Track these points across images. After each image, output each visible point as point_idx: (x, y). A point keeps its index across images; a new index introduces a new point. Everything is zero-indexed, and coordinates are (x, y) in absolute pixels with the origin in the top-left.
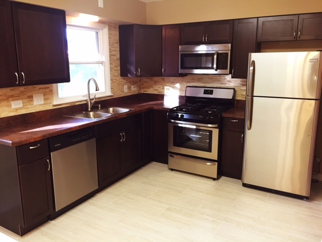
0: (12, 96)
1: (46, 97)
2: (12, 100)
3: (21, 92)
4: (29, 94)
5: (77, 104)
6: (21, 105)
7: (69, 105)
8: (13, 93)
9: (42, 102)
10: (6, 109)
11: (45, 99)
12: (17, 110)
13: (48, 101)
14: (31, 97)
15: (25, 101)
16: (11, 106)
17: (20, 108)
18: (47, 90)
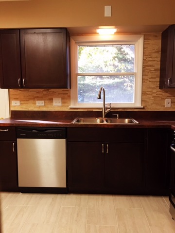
0: (37, 97)
1: (64, 101)
2: (37, 100)
3: (45, 95)
4: (50, 97)
5: (94, 110)
6: (43, 105)
7: (86, 110)
8: (38, 95)
9: (60, 104)
10: (32, 105)
11: (62, 103)
12: (40, 107)
13: (66, 105)
14: (51, 100)
15: (47, 102)
16: (36, 104)
17: (42, 107)
18: (66, 96)
